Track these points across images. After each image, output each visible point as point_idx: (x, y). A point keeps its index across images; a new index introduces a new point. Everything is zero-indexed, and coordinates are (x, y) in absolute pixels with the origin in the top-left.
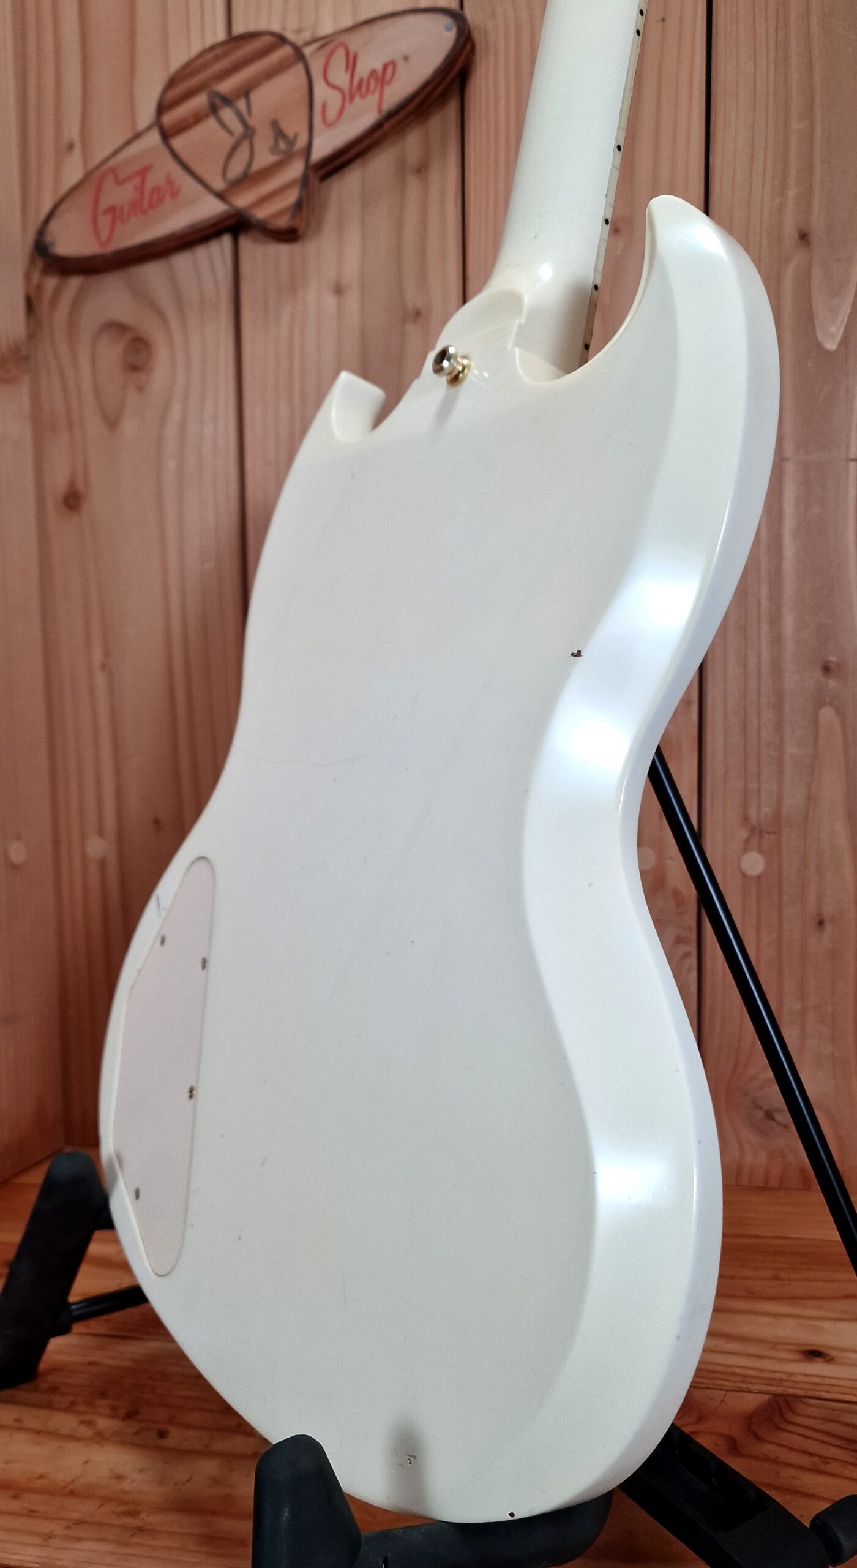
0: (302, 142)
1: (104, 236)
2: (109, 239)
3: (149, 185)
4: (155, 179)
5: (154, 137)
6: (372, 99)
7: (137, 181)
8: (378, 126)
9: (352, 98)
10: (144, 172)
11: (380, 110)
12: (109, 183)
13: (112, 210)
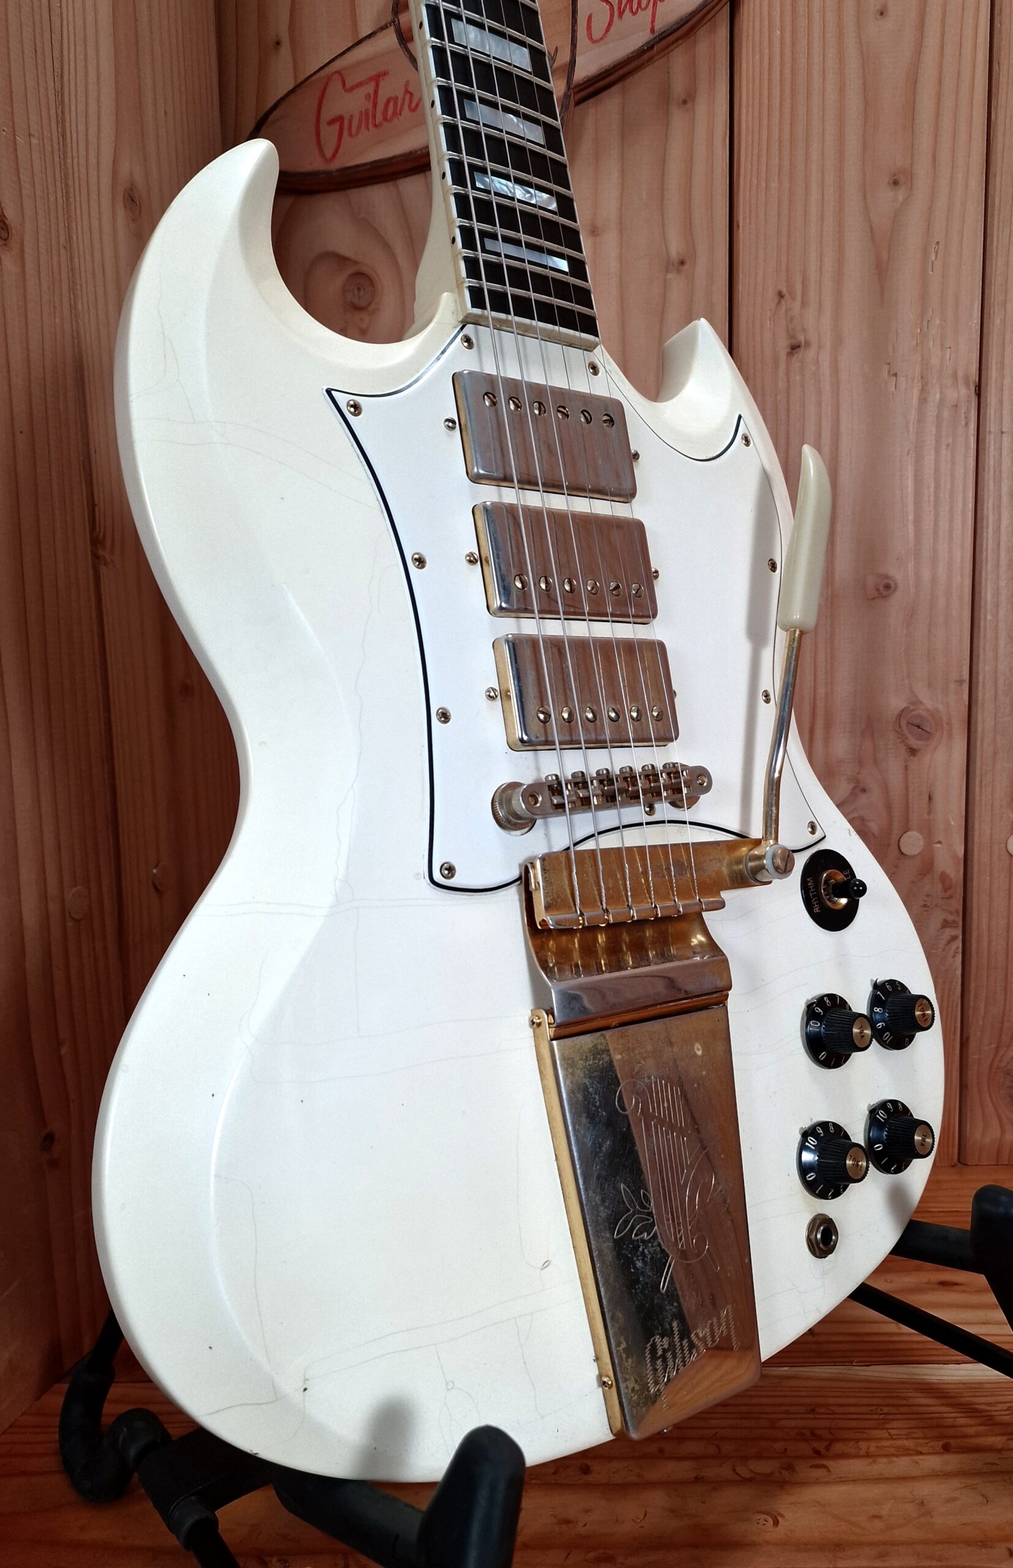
0: (564, 57)
1: (329, 153)
2: (334, 155)
3: (385, 92)
4: (390, 88)
5: (389, 39)
6: (645, 16)
7: (370, 88)
8: (649, 47)
9: (621, 14)
10: (377, 78)
11: (652, 30)
12: (335, 86)
13: (340, 119)
